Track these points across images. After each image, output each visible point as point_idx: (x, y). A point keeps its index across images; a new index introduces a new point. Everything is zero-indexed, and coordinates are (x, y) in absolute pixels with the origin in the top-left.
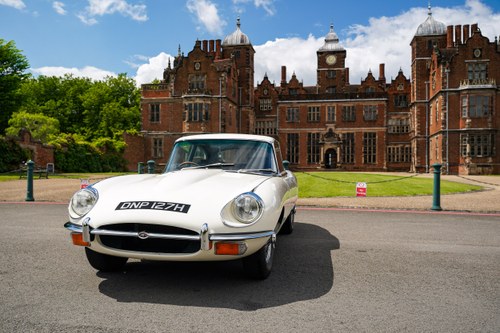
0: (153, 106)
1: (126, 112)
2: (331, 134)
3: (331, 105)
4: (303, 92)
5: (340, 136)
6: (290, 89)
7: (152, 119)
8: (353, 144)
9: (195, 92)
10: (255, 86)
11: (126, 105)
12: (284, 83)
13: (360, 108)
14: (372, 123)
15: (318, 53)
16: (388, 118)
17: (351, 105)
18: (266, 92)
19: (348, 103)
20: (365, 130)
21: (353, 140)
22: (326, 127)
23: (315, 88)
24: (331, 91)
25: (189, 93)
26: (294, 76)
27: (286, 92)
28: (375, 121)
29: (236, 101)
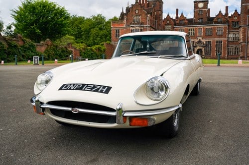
0: (116, 31)
1: (102, 32)
2: (200, 42)
3: (200, 29)
4: (187, 22)
5: (205, 43)
6: (180, 20)
8: (211, 47)
9: (136, 24)
10: (163, 19)
11: (101, 29)
12: (177, 17)
13: (215, 29)
14: (220, 36)
15: (194, 2)
16: (229, 34)
17: (210, 27)
18: (168, 22)
19: (209, 27)
20: (217, 39)
21: (210, 45)
22: (197, 38)
23: (193, 19)
24: (200, 21)
25: (133, 24)
26: (182, 14)
27: (178, 22)
28: (222, 35)
29: (154, 27)
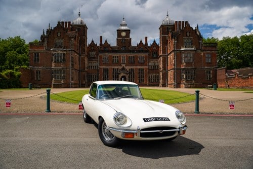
0: (35, 54)
1: (20, 56)
2: (123, 69)
3: (124, 56)
4: (110, 49)
5: (128, 70)
6: (104, 47)
7: (35, 61)
8: (134, 74)
9: (58, 47)
10: (88, 45)
11: (19, 52)
12: (101, 44)
13: (137, 57)
15: (117, 30)
16: (149, 62)
17: (133, 55)
18: (92, 48)
19: (131, 55)
20: (139, 67)
21: (133, 72)
22: (121, 66)
23: (116, 47)
24: (124, 49)
25: (55, 48)
26: (106, 41)
27: (102, 49)
28: (143, 63)
29: (78, 52)
